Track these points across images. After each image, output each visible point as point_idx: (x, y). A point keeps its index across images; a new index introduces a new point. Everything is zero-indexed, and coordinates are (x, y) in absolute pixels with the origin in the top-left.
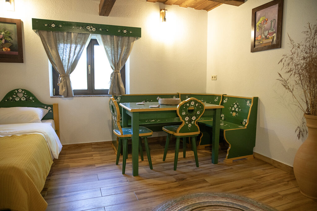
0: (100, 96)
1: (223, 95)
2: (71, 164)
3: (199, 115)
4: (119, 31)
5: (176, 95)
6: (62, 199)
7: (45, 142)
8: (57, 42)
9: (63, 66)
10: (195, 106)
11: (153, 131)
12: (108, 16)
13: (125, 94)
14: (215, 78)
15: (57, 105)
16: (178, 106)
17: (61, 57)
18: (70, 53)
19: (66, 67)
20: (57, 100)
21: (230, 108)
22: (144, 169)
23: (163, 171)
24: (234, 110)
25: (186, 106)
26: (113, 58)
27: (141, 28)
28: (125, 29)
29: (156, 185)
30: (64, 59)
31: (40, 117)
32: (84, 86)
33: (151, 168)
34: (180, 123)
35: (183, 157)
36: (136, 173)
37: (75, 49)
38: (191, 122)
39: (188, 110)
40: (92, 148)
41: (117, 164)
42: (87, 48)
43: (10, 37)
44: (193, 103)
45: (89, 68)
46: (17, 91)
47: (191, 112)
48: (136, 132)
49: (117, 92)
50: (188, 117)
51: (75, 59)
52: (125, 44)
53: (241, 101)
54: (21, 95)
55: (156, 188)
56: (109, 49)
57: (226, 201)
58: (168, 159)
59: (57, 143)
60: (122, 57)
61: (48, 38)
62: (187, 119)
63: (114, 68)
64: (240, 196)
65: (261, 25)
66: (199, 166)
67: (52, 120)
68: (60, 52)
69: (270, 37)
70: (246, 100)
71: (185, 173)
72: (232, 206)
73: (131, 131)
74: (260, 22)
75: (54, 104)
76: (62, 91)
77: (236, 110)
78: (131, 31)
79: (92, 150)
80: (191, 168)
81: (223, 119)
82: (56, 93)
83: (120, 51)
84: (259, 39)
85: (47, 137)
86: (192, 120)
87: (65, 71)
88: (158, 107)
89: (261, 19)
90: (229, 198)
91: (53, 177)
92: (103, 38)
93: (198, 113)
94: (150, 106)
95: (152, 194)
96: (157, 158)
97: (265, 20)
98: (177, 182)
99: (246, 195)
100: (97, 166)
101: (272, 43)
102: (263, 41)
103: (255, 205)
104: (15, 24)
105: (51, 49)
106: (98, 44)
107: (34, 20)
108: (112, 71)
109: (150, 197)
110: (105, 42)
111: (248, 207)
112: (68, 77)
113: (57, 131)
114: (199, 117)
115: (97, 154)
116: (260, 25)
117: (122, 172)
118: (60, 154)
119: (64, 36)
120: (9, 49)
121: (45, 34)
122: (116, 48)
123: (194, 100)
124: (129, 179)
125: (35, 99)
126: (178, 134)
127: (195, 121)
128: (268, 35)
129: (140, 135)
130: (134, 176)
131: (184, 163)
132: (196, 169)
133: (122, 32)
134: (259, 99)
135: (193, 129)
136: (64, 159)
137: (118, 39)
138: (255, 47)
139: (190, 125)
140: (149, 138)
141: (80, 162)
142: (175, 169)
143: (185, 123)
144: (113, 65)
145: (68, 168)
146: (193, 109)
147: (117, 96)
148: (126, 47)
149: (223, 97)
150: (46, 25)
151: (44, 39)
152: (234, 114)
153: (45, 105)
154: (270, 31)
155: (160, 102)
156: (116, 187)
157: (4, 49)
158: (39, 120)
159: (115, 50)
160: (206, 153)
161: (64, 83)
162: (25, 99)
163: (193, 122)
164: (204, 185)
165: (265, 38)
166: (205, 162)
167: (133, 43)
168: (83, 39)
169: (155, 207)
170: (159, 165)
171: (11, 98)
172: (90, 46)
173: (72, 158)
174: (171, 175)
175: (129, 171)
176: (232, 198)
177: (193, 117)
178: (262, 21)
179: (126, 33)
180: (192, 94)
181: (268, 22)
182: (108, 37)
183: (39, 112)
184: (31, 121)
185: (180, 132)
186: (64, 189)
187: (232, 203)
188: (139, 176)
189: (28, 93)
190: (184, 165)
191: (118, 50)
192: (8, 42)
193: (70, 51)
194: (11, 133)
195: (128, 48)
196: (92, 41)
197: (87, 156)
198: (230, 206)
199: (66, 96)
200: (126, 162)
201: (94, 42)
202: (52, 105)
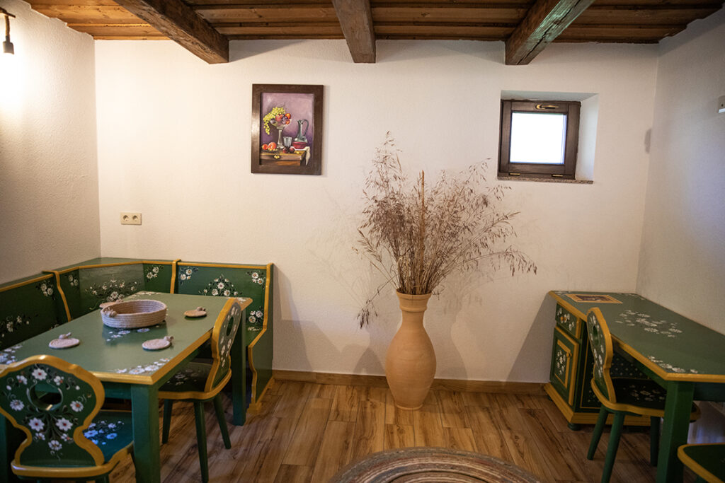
1: (176, 263)
5: (48, 279)
14: (133, 219)
21: (206, 291)
65: (274, 123)
69: (297, 151)
70: (248, 270)
74: (271, 116)
77: (226, 293)
84: (271, 150)
89: (275, 111)
97: (285, 116)
101: (301, 163)
102: (281, 154)
116: (271, 122)
128: (292, 145)
138: (260, 163)
149: (178, 267)
154: (296, 139)
165: (286, 150)
178: (278, 116)
181: (291, 120)
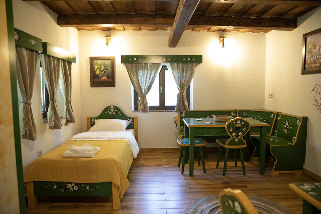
0: (169, 111)
1: (277, 113)
2: (145, 163)
3: (245, 131)
4: (184, 59)
5: (234, 111)
6: (138, 185)
7: (128, 146)
8: (137, 71)
9: (141, 88)
10: (241, 124)
11: (207, 142)
12: (175, 47)
13: (190, 110)
14: (271, 96)
15: (137, 118)
16: (227, 123)
17: (140, 82)
18: (146, 79)
19: (144, 89)
20: (137, 114)
21: (283, 125)
22: (199, 172)
23: (214, 175)
24: (286, 127)
25: (233, 124)
26: (179, 81)
27: (202, 56)
28: (189, 58)
29: (205, 184)
30: (142, 83)
31: (125, 127)
32: (157, 103)
33: (205, 172)
34: (229, 137)
35: (234, 166)
36: (191, 174)
37: (150, 76)
38: (238, 137)
39: (235, 127)
40: (162, 152)
41: (179, 166)
42: (160, 73)
43: (107, 69)
44: (239, 122)
45: (161, 89)
46: (110, 108)
47: (237, 129)
48: (192, 142)
49: (182, 109)
50: (235, 132)
51: (151, 83)
52: (189, 69)
53: (292, 119)
54: (112, 110)
55: (204, 186)
56: (176, 74)
57: (257, 202)
58: (220, 166)
59: (136, 147)
60: (186, 80)
61: (131, 69)
62: (234, 134)
63: (180, 89)
64: (271, 202)
66: (246, 175)
67: (133, 129)
68: (140, 78)
69: (318, 61)
70: (296, 118)
71: (231, 178)
72: (260, 207)
73: (189, 141)
74: (310, 47)
75: (135, 117)
76: (140, 107)
77: (288, 127)
78: (194, 59)
79: (162, 154)
80: (238, 176)
81: (276, 135)
82: (136, 109)
83: (185, 75)
84: (309, 63)
85: (130, 142)
86: (239, 136)
87: (142, 92)
88: (211, 124)
89: (311, 44)
90: (260, 201)
91: (132, 171)
92: (171, 66)
93: (244, 130)
94: (205, 123)
95: (200, 190)
96: (211, 165)
97: (314, 45)
98: (223, 185)
99: (278, 202)
100: (163, 166)
101: (319, 68)
102: (312, 64)
103: (281, 209)
104: (111, 60)
105: (133, 76)
106: (167, 69)
107: (122, 57)
108: (178, 92)
109: (198, 192)
110: (172, 69)
111: (274, 210)
112: (145, 97)
113: (136, 138)
114: (245, 133)
115: (165, 157)
116: (309, 50)
117: (181, 173)
118: (138, 155)
119: (142, 66)
120: (106, 78)
121: (129, 65)
122: (182, 73)
123: (240, 120)
124: (185, 178)
125: (122, 113)
126: (226, 146)
127: (241, 136)
128: (316, 59)
129: (196, 145)
130: (190, 176)
131: (234, 171)
132: (242, 176)
133: (186, 60)
134: (309, 119)
135: (240, 143)
136: (141, 159)
137: (183, 65)
138: (305, 70)
139: (237, 140)
140: (203, 148)
141: (151, 163)
142: (224, 175)
143: (233, 137)
144: (180, 87)
145: (142, 166)
146: (240, 126)
147: (182, 112)
148: (190, 72)
149: (277, 114)
150: (130, 59)
151: (129, 69)
152: (286, 131)
153: (129, 118)
154: (318, 56)
155: (214, 119)
156: (175, 183)
157: (103, 78)
158: (124, 129)
159: (181, 75)
160: (257, 164)
161: (142, 101)
162: (115, 113)
163: (239, 137)
164: (246, 189)
165: (314, 62)
166: (253, 172)
167: (196, 68)
168: (156, 67)
169: (199, 198)
170: (212, 170)
171: (106, 113)
172: (162, 71)
173: (146, 159)
174: (219, 179)
175: (187, 172)
176: (263, 202)
177: (240, 133)
178: (312, 46)
179: (189, 61)
180: (249, 110)
181: (316, 47)
182: (176, 64)
183: (124, 123)
184: (119, 130)
185: (228, 144)
186: (139, 179)
187: (261, 205)
188: (194, 177)
189: (117, 109)
190: (234, 173)
191: (183, 74)
192: (106, 73)
193: (147, 77)
194: (108, 138)
195: (191, 73)
196: (164, 67)
197: (156, 158)
198: (258, 206)
199: (143, 111)
200: (185, 165)
201: (164, 68)
202: (133, 118)
